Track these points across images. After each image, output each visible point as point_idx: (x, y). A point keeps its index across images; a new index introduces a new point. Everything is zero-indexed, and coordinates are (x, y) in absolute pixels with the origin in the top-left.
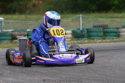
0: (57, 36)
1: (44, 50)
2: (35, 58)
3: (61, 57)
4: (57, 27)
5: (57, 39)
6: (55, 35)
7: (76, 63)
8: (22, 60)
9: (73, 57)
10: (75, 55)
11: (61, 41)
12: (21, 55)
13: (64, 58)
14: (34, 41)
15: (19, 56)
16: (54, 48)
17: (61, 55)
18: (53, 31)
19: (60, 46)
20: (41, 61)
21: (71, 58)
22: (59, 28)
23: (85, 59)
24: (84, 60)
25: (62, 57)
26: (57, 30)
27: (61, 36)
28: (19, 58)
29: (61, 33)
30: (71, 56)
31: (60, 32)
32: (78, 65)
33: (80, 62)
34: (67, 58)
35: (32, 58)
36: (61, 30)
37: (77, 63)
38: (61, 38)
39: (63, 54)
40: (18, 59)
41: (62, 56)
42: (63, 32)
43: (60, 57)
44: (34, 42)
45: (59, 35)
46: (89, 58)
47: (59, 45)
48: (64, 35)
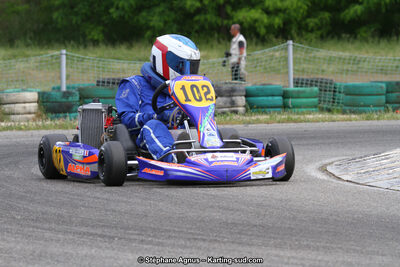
0: (193, 104)
1: (156, 140)
2: (136, 162)
3: (210, 160)
4: (194, 77)
5: (195, 113)
6: (188, 100)
7: (249, 180)
8: (95, 167)
9: (241, 162)
10: (247, 156)
11: (206, 118)
12: (91, 154)
13: (218, 164)
14: (120, 111)
15: (84, 157)
16: (188, 135)
17: (209, 156)
18: (183, 88)
19: (206, 132)
20: (154, 172)
21: (236, 164)
22: (200, 81)
23: (274, 168)
24: (270, 171)
25: (212, 162)
26: (192, 86)
27: (204, 104)
28: (86, 160)
29: (206, 94)
30: (238, 159)
31: (202, 93)
32: (254, 183)
33: (261, 177)
34: (226, 163)
35: (129, 162)
36: (203, 86)
37: (252, 178)
38: (207, 109)
39: (215, 154)
40: (81, 166)
41: (213, 157)
42: (208, 92)
43: (206, 160)
44: (120, 115)
45: (200, 100)
46: (282, 168)
47: (201, 130)
48: (212, 100)
